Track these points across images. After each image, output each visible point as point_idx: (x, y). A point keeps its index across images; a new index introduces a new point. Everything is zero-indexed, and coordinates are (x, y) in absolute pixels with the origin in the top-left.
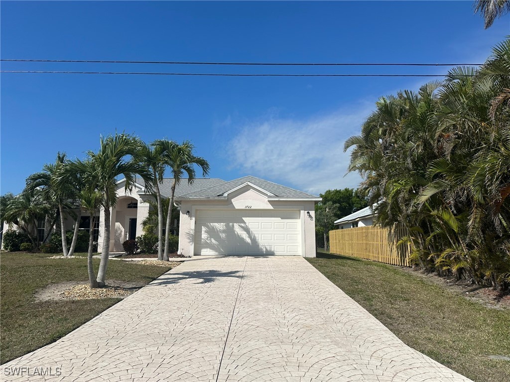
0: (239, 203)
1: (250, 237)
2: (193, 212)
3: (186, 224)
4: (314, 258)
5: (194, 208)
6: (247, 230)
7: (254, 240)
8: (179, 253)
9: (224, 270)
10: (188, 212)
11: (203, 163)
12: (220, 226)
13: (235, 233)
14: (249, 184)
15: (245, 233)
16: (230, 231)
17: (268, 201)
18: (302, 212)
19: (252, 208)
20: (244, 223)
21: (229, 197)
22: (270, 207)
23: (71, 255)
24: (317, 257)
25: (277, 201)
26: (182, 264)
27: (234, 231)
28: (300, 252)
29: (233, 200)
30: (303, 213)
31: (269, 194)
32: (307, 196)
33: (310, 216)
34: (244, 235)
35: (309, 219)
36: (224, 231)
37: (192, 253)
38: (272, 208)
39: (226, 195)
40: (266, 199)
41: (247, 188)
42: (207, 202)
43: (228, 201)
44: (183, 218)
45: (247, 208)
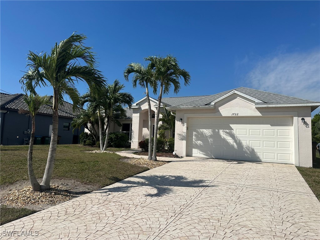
0: (225, 111)
1: (236, 141)
2: (185, 119)
3: (180, 128)
4: (310, 168)
5: (185, 117)
6: (233, 136)
7: (239, 144)
10: (181, 119)
12: (207, 132)
13: (222, 138)
14: (236, 92)
15: (231, 139)
16: (216, 136)
17: (256, 108)
18: (295, 119)
19: (239, 115)
20: (231, 129)
21: (216, 105)
22: (258, 114)
24: (313, 167)
25: (265, 108)
27: (220, 136)
28: (293, 159)
29: (220, 108)
30: (297, 120)
31: (257, 101)
33: (305, 123)
35: (304, 126)
36: (211, 136)
37: (184, 154)
38: (260, 115)
39: (213, 103)
40: (254, 106)
41: (234, 96)
42: (195, 111)
43: (215, 110)
44: (178, 124)
45: (234, 115)
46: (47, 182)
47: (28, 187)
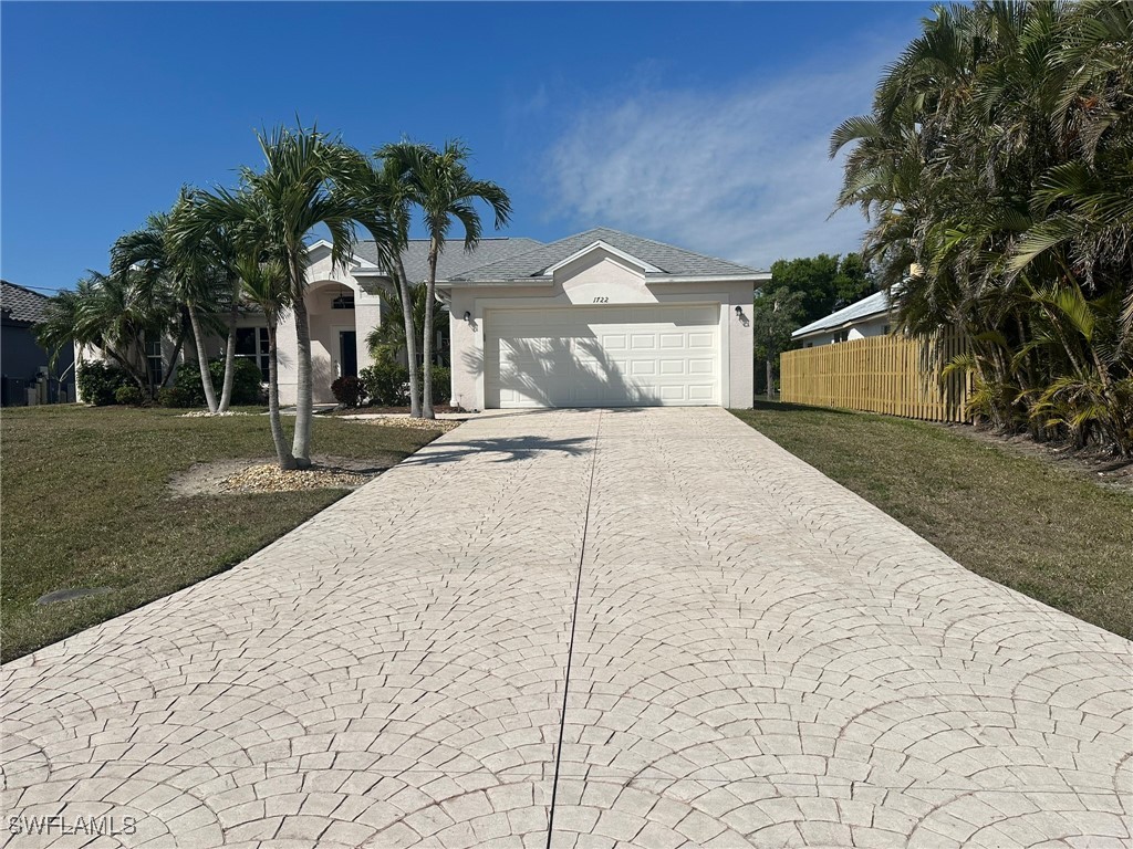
0: (580, 291)
1: (605, 367)
2: (478, 313)
3: (465, 338)
4: (749, 410)
5: (481, 303)
6: (596, 351)
7: (614, 374)
8: (453, 403)
9: (555, 436)
10: (469, 314)
11: (495, 196)
12: (540, 344)
13: (572, 359)
14: (603, 245)
15: (595, 359)
16: (561, 355)
17: (647, 285)
18: (724, 307)
19: (610, 302)
20: (591, 335)
21: (557, 277)
22: (651, 299)
23: (225, 410)
24: (755, 407)
25: (666, 284)
26: (463, 425)
27: (570, 356)
28: (717, 396)
29: (565, 285)
30: (727, 310)
31: (648, 268)
32: (738, 270)
33: (742, 317)
34: (593, 364)
35: (741, 323)
36: (547, 356)
37: (481, 404)
38: (654, 300)
39: (549, 273)
40: (642, 280)
41: (597, 257)
42: (508, 290)
43: (555, 289)
44: (457, 326)
45: (599, 303)
46: (306, 452)
47: (276, 467)
